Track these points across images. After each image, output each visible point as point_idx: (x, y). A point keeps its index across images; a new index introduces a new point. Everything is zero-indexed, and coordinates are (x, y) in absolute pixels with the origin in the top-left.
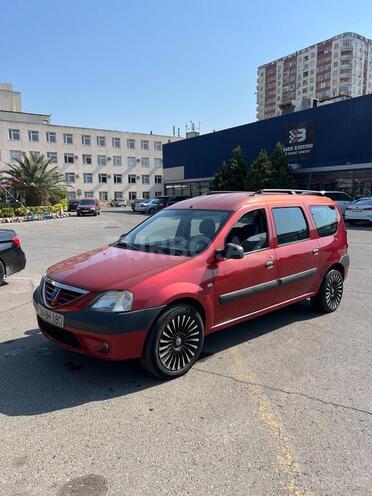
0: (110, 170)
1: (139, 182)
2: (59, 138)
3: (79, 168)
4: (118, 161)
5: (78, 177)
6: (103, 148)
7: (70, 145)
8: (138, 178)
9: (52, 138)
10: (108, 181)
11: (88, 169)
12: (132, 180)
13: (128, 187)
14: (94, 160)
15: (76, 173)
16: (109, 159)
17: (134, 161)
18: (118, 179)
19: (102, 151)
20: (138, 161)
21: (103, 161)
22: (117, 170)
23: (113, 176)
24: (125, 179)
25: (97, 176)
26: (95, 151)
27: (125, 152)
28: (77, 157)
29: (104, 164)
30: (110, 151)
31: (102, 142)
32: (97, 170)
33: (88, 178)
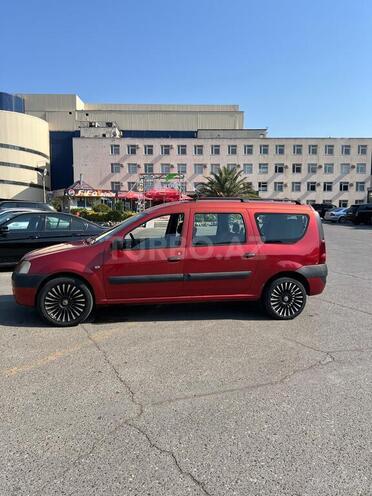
0: (320, 178)
1: (352, 190)
2: (272, 149)
3: (288, 178)
4: (329, 169)
5: (286, 186)
6: (314, 156)
7: (281, 156)
8: (352, 185)
9: (265, 150)
10: (317, 189)
11: (297, 177)
12: (344, 187)
13: (339, 195)
14: (304, 168)
15: (285, 182)
16: (320, 167)
17: (348, 167)
18: (328, 187)
19: (313, 159)
20: (353, 167)
21: (313, 169)
22: (329, 178)
23: (322, 185)
24: (336, 187)
25: (338, 184)
26: (306, 159)
27: (338, 158)
28: (287, 167)
29: (314, 171)
30: (322, 159)
31: (314, 150)
32: (306, 178)
33: (297, 186)
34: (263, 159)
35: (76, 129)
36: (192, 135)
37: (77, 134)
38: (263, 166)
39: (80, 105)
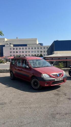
7: (41, 49)
28: (42, 51)
34: (38, 50)
35: (4, 45)
36: (26, 45)
37: (4, 46)
38: (38, 51)
39: (6, 40)
